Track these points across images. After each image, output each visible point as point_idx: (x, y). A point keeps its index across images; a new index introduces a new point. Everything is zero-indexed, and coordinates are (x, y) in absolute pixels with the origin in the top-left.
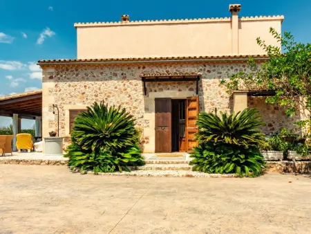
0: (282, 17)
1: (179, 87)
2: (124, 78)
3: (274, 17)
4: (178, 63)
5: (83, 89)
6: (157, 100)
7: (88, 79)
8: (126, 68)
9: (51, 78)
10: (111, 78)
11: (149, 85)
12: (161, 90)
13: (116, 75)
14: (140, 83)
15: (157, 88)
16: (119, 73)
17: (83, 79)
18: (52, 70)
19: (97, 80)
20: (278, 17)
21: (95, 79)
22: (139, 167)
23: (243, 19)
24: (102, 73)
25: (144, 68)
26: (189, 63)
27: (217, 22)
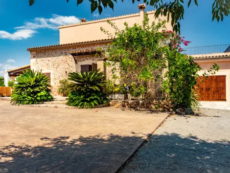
1: (93, 58)
2: (66, 55)
4: (92, 44)
5: (48, 62)
6: (82, 66)
8: (67, 50)
9: (34, 57)
11: (78, 58)
12: (84, 60)
13: (62, 53)
15: (82, 60)
17: (48, 56)
18: (34, 53)
19: (54, 57)
21: (53, 56)
22: (44, 102)
24: (56, 53)
25: (75, 48)
26: (97, 44)
27: (131, 17)
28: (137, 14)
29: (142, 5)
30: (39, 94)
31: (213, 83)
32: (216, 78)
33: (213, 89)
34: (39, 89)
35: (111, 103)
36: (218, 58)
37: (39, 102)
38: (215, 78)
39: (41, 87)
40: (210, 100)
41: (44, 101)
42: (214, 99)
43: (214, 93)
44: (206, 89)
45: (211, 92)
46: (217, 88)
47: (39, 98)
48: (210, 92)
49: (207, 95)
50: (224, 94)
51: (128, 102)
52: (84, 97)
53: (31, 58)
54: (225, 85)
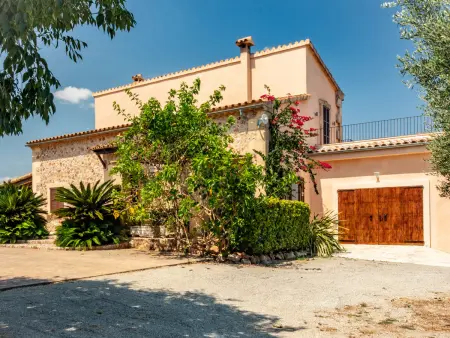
0: (307, 42)
2: (89, 152)
3: (297, 44)
5: (59, 166)
7: (63, 157)
8: (90, 141)
9: (38, 157)
10: (79, 154)
11: (108, 157)
13: (83, 150)
14: (95, 154)
16: (85, 147)
18: (38, 150)
20: (302, 43)
23: (257, 55)
24: (72, 149)
25: (104, 139)
27: (226, 65)
28: (237, 59)
29: (243, 39)
30: (19, 227)
31: (395, 204)
32: (402, 194)
33: (394, 218)
34: (21, 217)
35: (132, 242)
36: (395, 148)
37: (18, 240)
38: (398, 192)
39: (23, 215)
40: (388, 243)
41: (28, 238)
42: (396, 240)
43: (396, 227)
44: (380, 217)
45: (389, 225)
46: (403, 216)
47: (18, 234)
48: (387, 225)
49: (381, 230)
50: (420, 229)
51: (158, 241)
52: (76, 231)
53: (34, 160)
54: (422, 208)
